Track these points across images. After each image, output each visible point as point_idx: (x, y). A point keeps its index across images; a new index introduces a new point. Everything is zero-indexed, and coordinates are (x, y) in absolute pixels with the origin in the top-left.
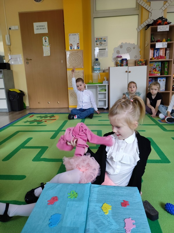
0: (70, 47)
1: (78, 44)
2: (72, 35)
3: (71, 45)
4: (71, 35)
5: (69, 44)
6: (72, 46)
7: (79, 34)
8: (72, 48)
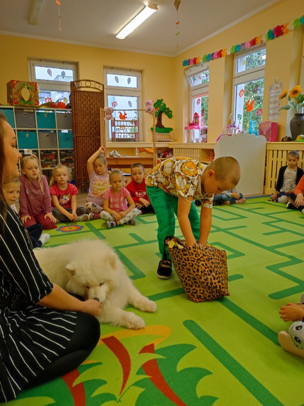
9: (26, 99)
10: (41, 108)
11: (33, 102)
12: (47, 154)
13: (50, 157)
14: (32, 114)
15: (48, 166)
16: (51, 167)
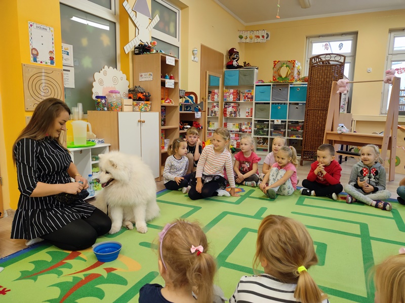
0: (31, 55)
1: (51, 52)
2: (37, 27)
3: (35, 52)
4: (35, 25)
5: (31, 47)
6: (37, 54)
7: (52, 29)
8: (37, 60)
9: (284, 76)
10: (294, 83)
11: (290, 78)
12: (296, 125)
13: (297, 128)
14: (286, 89)
15: (294, 136)
16: (297, 137)
